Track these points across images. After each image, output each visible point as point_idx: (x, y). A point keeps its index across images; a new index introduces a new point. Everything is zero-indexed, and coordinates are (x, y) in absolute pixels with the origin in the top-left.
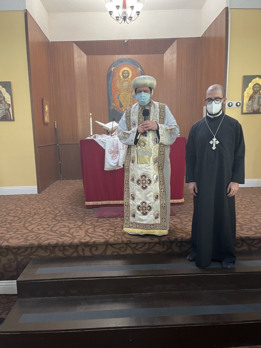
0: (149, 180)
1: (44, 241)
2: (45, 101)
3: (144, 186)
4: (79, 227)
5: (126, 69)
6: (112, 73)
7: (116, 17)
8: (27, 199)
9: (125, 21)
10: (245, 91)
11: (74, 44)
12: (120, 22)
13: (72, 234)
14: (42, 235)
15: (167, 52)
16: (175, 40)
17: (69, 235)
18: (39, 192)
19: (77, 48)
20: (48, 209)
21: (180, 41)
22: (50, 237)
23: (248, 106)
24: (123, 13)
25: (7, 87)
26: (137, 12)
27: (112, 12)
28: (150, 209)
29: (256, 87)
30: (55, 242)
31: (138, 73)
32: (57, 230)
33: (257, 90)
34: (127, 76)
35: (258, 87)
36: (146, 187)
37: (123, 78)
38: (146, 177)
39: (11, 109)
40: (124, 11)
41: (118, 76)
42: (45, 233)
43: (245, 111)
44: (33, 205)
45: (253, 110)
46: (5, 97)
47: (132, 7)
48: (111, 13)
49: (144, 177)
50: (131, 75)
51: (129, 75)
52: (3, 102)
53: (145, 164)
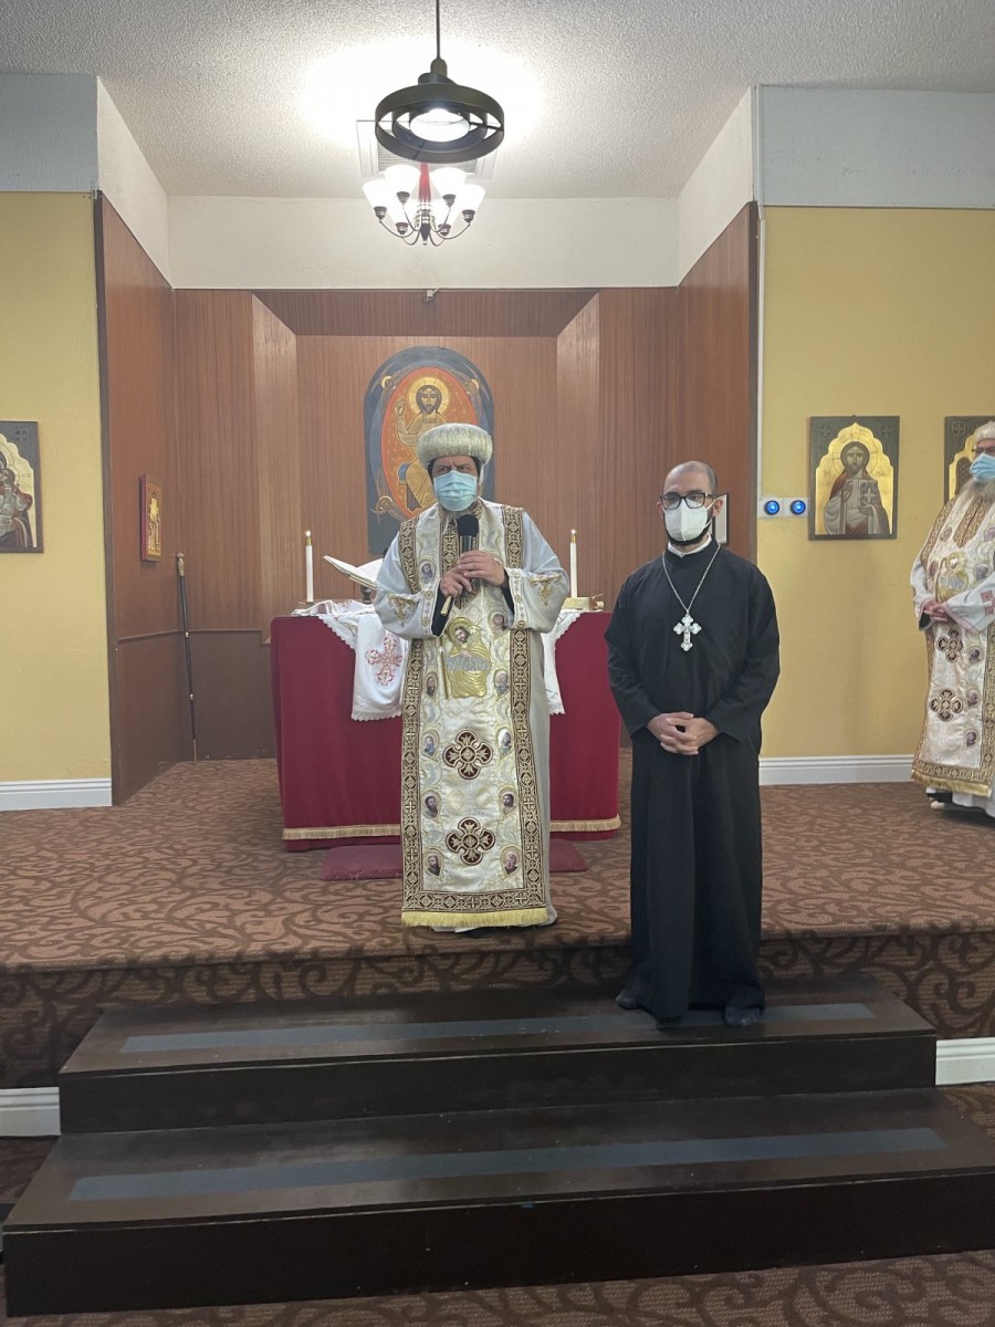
0: (484, 747)
1: (149, 949)
2: (148, 485)
3: (469, 769)
4: (265, 907)
5: (429, 381)
6: (383, 393)
7: (398, 225)
8: (72, 823)
9: (425, 238)
10: (817, 464)
11: (255, 298)
12: (411, 239)
13: (241, 929)
14: (139, 934)
15: (566, 329)
16: (595, 293)
17: (230, 932)
18: (115, 802)
19: (265, 312)
20: (155, 856)
21: (611, 298)
22: (166, 938)
23: (829, 513)
24: (421, 213)
25: (25, 439)
26: (465, 212)
27: (384, 209)
28: (490, 842)
29: (851, 455)
30: (185, 951)
31: (469, 397)
32: (189, 918)
33: (855, 464)
34: (433, 404)
35: (859, 455)
36: (475, 770)
37: (418, 411)
38: (473, 738)
39: (32, 513)
40: (423, 208)
41: (401, 404)
42: (149, 928)
43: (819, 529)
44: (100, 842)
45: (847, 527)
46: (15, 472)
47: (450, 199)
48: (380, 211)
49: (466, 740)
50: (445, 401)
51: (439, 402)
52: (7, 488)
53: (472, 698)
